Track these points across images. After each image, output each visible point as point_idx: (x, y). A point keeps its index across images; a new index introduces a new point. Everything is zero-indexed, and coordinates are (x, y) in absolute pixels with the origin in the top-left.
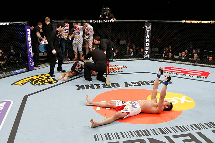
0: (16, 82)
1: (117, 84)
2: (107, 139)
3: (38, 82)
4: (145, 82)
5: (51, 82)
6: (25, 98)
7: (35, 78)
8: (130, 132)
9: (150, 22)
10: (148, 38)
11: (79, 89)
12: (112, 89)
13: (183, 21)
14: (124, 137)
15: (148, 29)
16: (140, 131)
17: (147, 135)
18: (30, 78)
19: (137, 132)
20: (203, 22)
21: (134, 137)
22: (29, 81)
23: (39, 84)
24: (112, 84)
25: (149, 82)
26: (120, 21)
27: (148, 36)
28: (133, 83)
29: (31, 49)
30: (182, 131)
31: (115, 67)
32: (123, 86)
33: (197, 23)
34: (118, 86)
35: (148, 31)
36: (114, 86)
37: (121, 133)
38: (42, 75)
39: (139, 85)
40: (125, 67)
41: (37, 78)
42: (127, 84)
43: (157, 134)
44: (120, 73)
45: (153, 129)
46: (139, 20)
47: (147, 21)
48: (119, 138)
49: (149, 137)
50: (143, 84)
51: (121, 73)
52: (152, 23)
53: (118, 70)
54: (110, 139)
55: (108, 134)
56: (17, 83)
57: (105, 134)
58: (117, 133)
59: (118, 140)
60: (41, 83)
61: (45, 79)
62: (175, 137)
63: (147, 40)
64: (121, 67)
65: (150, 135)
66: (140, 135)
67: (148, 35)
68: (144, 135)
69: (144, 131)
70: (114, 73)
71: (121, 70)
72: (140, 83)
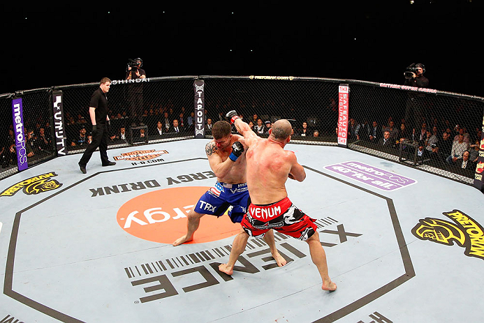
0: (3, 192)
1: (154, 182)
2: (147, 273)
3: (34, 188)
4: (200, 174)
5: (52, 188)
6: (18, 216)
7: (29, 181)
8: (182, 257)
9: (202, 79)
10: (200, 104)
11: (94, 195)
12: (148, 190)
13: (252, 77)
14: (173, 267)
15: (199, 89)
16: (197, 254)
17: (208, 259)
18: (22, 183)
19: (192, 256)
20: (279, 78)
21: (188, 264)
22: (21, 188)
23: (35, 193)
24: (147, 183)
25: (205, 174)
26: (154, 78)
27: (200, 101)
28: (180, 177)
29: (21, 135)
30: (260, 246)
31: (151, 154)
32: (164, 184)
33: (271, 80)
34: (157, 185)
35: (200, 93)
36: (150, 186)
37: (167, 260)
38: (38, 177)
39: (190, 180)
40: (166, 152)
41: (32, 183)
42: (170, 181)
43: (223, 255)
44: (158, 163)
45: (216, 249)
46: (185, 77)
47: (197, 77)
48: (165, 269)
49: (213, 261)
50: (196, 177)
51: (161, 162)
52: (206, 80)
53: (156, 159)
54: (152, 272)
55: (147, 265)
56: (5, 192)
57: (143, 266)
58: (160, 262)
59: (163, 273)
60: (37, 190)
61: (42, 182)
62: (250, 255)
63: (199, 107)
64: (160, 153)
65: (213, 258)
66: (197, 261)
67: (200, 99)
68: (204, 260)
69: (202, 253)
70: (149, 164)
71: (159, 158)
72: (192, 177)
